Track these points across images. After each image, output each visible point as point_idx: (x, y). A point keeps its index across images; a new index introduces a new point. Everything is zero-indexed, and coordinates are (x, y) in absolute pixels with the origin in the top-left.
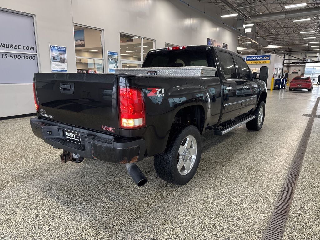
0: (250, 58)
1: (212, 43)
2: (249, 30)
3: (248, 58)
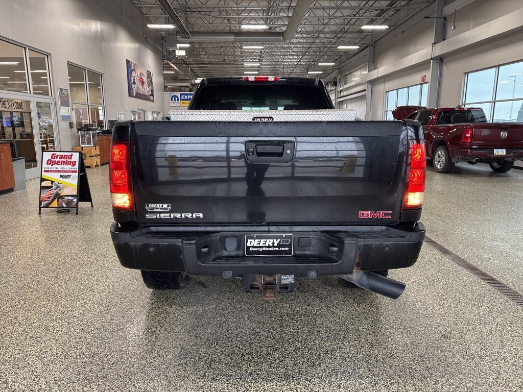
0: (186, 97)
1: (133, 68)
2: (183, 53)
3: (182, 96)
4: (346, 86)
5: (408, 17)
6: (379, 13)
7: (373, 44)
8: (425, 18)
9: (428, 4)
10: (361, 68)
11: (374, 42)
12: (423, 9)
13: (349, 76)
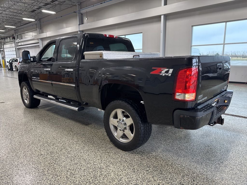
4: (22, 40)
5: (61, 10)
6: (44, 5)
7: (39, 19)
8: (74, 12)
9: (72, 6)
10: (32, 31)
11: (40, 19)
12: (69, 7)
13: (23, 34)
